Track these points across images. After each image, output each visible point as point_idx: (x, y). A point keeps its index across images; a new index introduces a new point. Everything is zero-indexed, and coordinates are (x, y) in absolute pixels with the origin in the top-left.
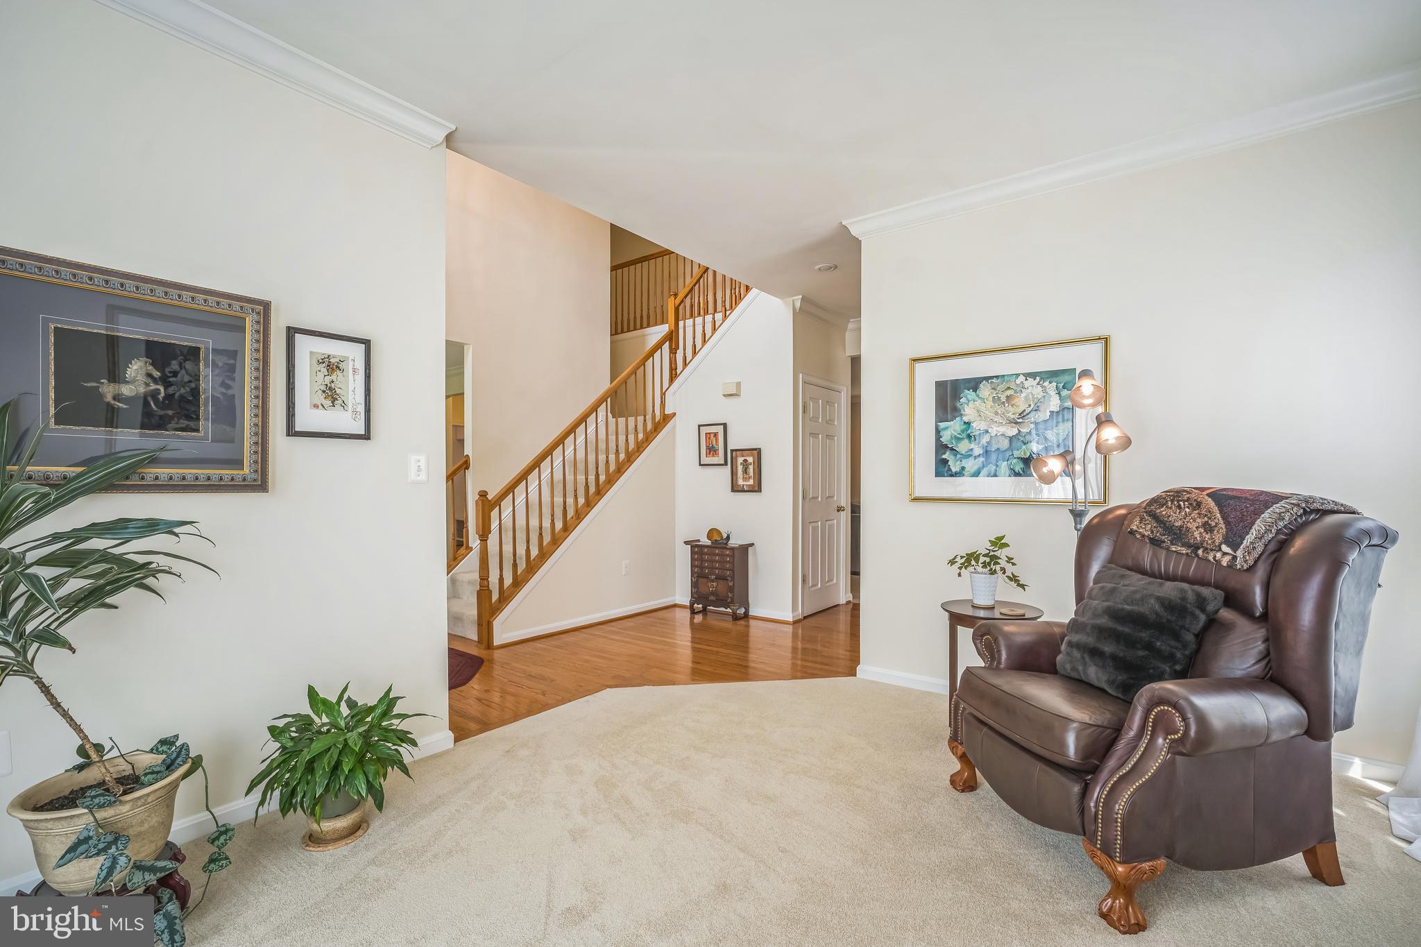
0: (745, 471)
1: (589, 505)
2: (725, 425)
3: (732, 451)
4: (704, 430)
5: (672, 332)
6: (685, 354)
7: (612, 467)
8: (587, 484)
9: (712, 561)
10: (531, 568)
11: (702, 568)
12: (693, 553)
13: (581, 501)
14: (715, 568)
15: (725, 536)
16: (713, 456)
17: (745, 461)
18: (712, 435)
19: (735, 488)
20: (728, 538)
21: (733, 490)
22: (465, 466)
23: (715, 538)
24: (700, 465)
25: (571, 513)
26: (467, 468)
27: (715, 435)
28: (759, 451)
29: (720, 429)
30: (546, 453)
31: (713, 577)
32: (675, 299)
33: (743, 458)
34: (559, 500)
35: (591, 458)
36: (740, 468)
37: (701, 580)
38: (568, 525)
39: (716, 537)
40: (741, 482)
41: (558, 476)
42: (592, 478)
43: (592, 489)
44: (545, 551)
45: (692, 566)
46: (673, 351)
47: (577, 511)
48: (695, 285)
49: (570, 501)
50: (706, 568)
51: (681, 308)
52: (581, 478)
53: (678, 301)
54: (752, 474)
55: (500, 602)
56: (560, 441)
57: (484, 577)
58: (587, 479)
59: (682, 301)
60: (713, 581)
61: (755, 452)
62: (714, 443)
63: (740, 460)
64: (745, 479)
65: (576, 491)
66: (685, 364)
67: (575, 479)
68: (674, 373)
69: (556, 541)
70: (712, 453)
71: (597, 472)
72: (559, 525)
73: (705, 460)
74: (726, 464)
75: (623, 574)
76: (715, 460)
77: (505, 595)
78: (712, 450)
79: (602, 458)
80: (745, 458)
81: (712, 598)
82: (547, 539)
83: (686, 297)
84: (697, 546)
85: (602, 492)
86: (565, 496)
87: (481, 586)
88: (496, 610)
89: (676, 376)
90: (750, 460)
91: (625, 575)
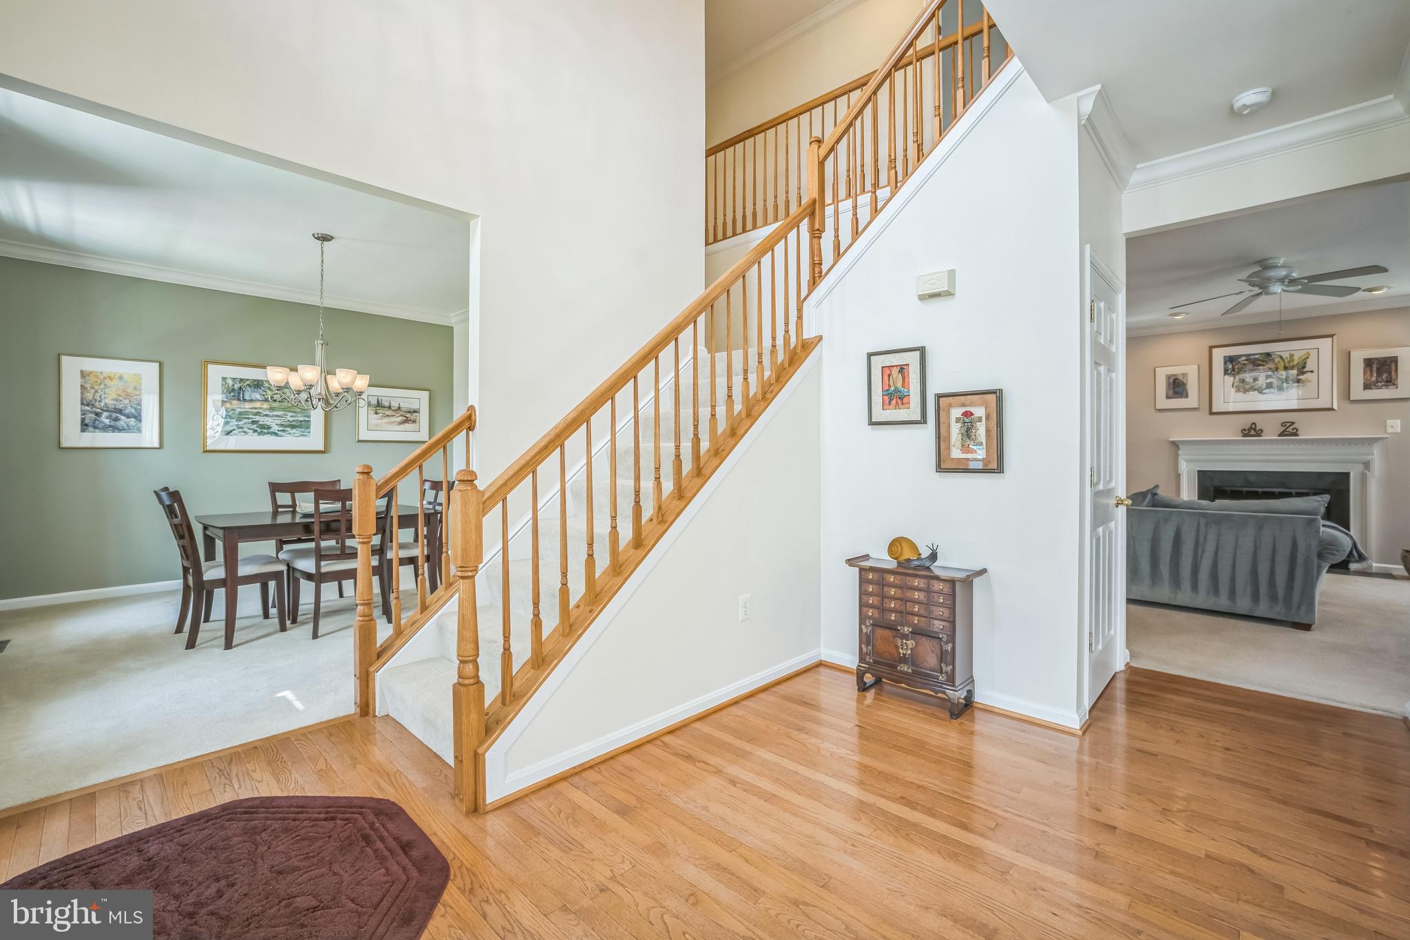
0: (968, 433)
1: (683, 495)
2: (922, 351)
3: (939, 397)
4: (878, 362)
5: (814, 202)
6: (837, 236)
7: (722, 426)
8: (678, 456)
9: (905, 600)
10: (571, 626)
11: (883, 610)
12: (863, 581)
13: (668, 486)
14: (913, 614)
15: (925, 553)
16: (897, 407)
17: (967, 414)
18: (895, 372)
19: (943, 465)
20: (933, 556)
21: (940, 468)
22: (467, 425)
23: (906, 557)
24: (871, 423)
25: (648, 511)
26: (471, 428)
27: (902, 369)
28: (998, 394)
29: (913, 359)
30: (603, 394)
31: (906, 630)
32: (819, 147)
33: (963, 410)
34: (626, 483)
35: (686, 412)
36: (955, 430)
37: (880, 631)
38: (644, 534)
39: (907, 554)
40: (956, 453)
41: (625, 441)
42: (686, 446)
43: (687, 467)
44: (598, 589)
45: (863, 605)
46: (816, 234)
47: (660, 508)
48: (856, 118)
49: (647, 485)
50: (892, 611)
51: (829, 164)
52: (668, 446)
53: (823, 151)
54: (983, 438)
55: (504, 703)
56: (629, 374)
57: (469, 658)
58: (678, 447)
59: (832, 149)
60: (905, 637)
61: (993, 397)
62: (899, 384)
63: (956, 413)
64: (965, 448)
65: (657, 469)
66: (838, 255)
67: (657, 449)
68: (817, 270)
69: (620, 569)
70: (894, 402)
71: (696, 435)
72: (626, 533)
73: (879, 415)
74: (924, 420)
75: (740, 620)
76: (901, 414)
77: (517, 684)
78: (895, 397)
79: (704, 412)
80: (968, 409)
81: (905, 668)
82: (603, 562)
83: (838, 142)
84: (872, 569)
85: (706, 471)
86: (637, 478)
87: (460, 677)
88: (491, 726)
89: (821, 276)
90: (979, 412)
91: (741, 621)
